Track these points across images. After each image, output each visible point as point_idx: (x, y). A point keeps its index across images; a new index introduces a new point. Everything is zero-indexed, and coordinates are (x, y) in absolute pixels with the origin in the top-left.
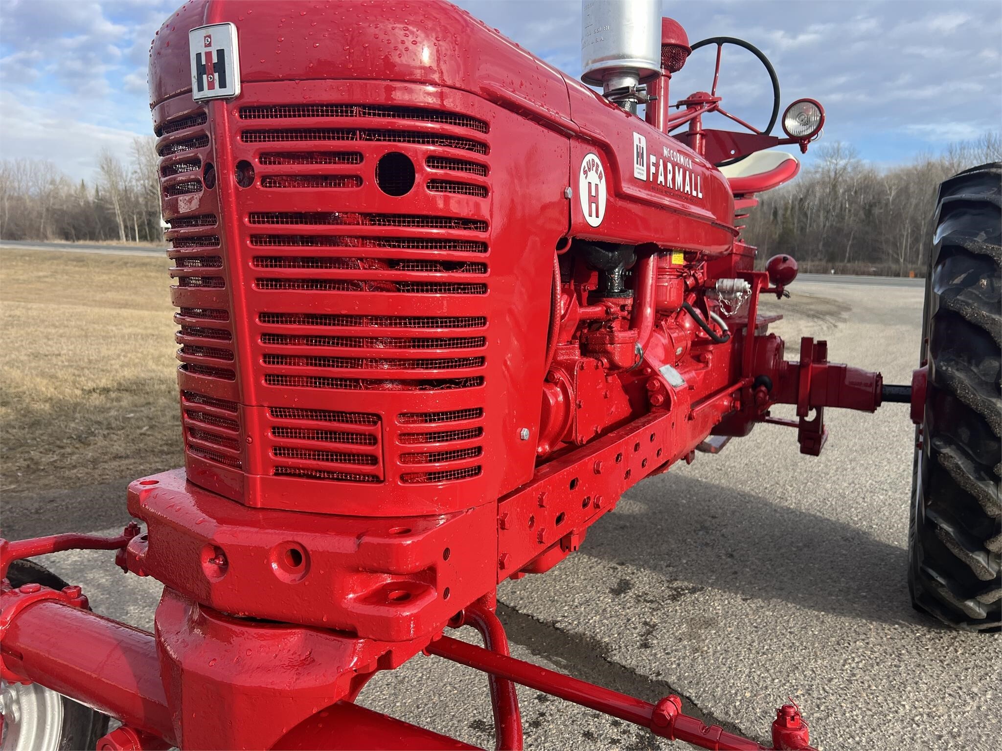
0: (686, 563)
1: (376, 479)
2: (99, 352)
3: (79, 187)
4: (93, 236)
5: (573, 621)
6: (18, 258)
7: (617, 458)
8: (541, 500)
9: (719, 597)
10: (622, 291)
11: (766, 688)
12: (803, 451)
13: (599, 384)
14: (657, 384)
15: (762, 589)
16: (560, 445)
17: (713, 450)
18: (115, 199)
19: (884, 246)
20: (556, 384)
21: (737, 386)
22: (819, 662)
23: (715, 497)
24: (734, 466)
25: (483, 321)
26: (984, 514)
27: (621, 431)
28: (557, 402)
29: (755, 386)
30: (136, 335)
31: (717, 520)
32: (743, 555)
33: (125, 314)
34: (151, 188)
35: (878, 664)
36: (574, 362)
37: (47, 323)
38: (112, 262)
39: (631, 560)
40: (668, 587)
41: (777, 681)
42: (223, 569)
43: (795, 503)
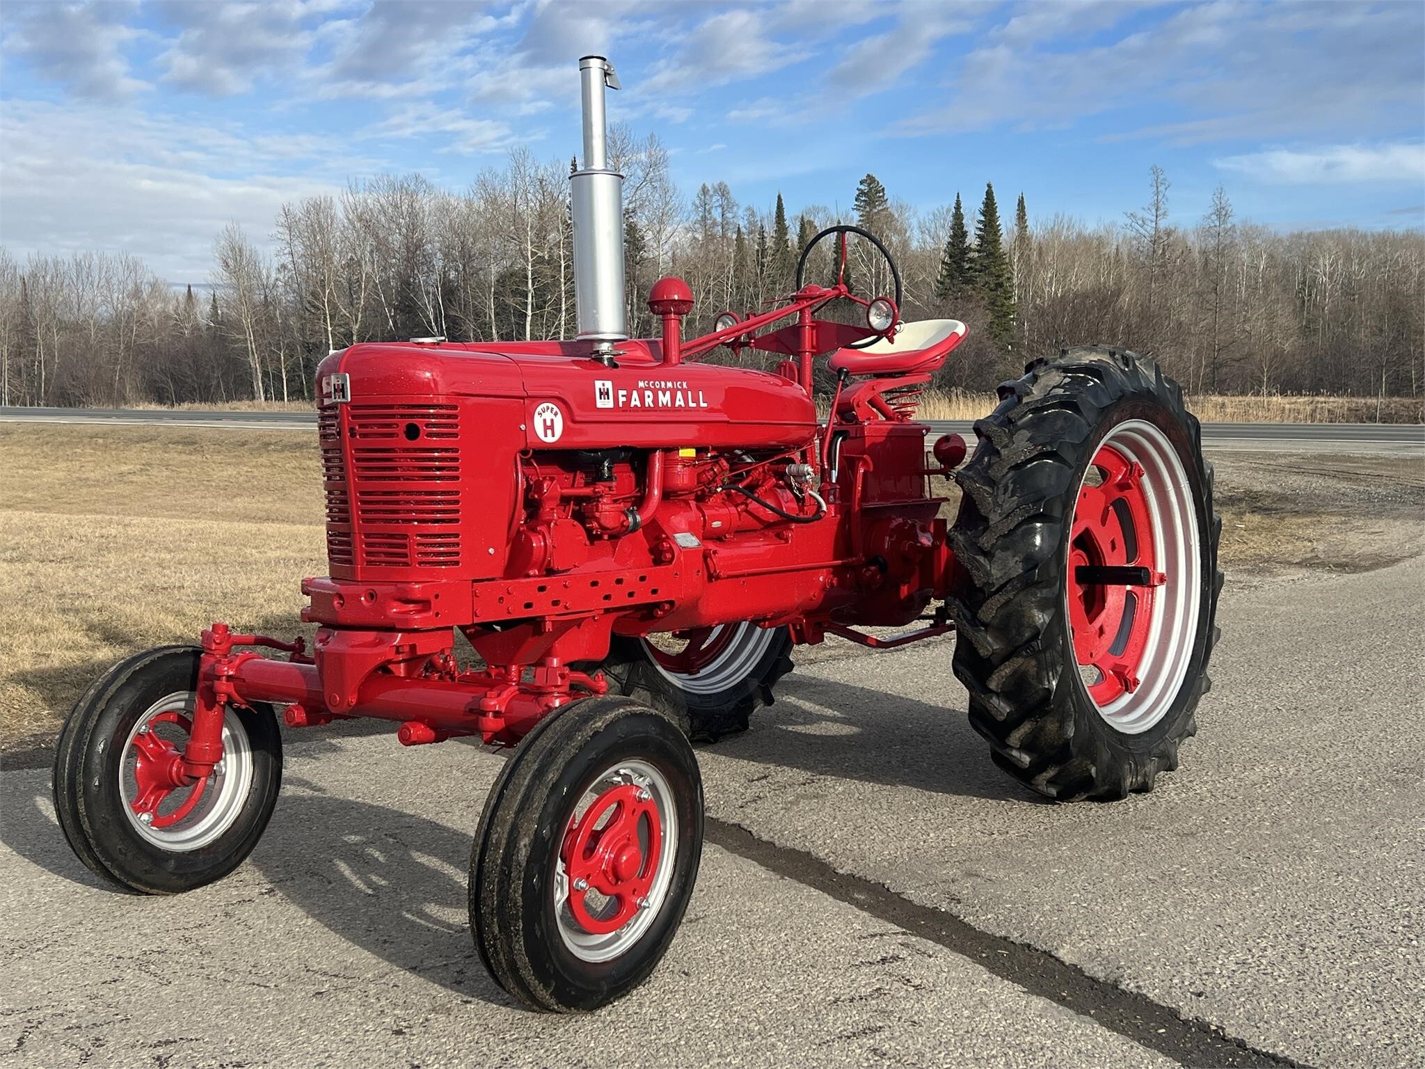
1: (407, 564)
2: (236, 583)
3: (182, 299)
4: (207, 395)
6: (86, 441)
7: (593, 584)
8: (508, 590)
14: (666, 545)
16: (544, 571)
18: (247, 322)
20: (539, 533)
25: (457, 493)
28: (541, 545)
29: (868, 565)
30: (286, 560)
33: (270, 530)
34: (310, 298)
35: (944, 818)
36: (552, 520)
37: (156, 546)
38: (244, 444)
42: (342, 605)
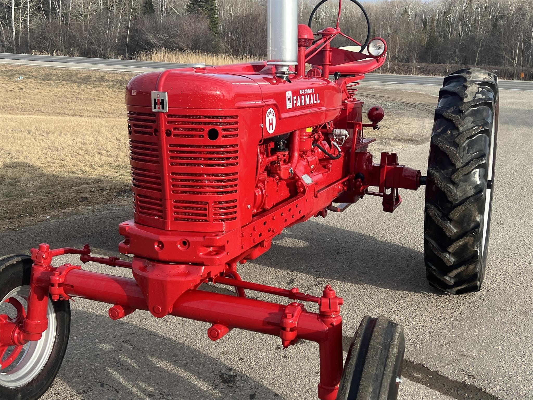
0: (325, 270)
1: (206, 221)
5: (266, 297)
7: (281, 215)
8: (254, 228)
9: (339, 284)
10: (284, 149)
11: (354, 319)
12: (385, 210)
13: (275, 186)
14: (300, 183)
15: (361, 280)
16: (260, 210)
17: (339, 210)
19: (504, 53)
20: (259, 188)
21: (347, 178)
22: (381, 308)
23: (345, 237)
24: (360, 220)
25: (236, 174)
26: (446, 236)
27: (284, 204)
28: (259, 194)
29: (356, 178)
31: (345, 249)
32: (355, 265)
35: (407, 309)
36: (265, 179)
39: (297, 269)
40: (314, 281)
41: (359, 316)
42: (162, 248)
43: (389, 239)
